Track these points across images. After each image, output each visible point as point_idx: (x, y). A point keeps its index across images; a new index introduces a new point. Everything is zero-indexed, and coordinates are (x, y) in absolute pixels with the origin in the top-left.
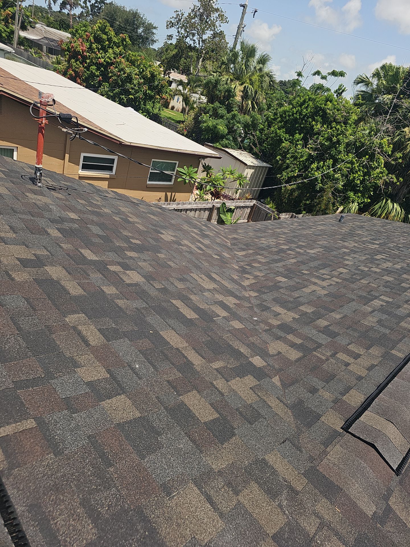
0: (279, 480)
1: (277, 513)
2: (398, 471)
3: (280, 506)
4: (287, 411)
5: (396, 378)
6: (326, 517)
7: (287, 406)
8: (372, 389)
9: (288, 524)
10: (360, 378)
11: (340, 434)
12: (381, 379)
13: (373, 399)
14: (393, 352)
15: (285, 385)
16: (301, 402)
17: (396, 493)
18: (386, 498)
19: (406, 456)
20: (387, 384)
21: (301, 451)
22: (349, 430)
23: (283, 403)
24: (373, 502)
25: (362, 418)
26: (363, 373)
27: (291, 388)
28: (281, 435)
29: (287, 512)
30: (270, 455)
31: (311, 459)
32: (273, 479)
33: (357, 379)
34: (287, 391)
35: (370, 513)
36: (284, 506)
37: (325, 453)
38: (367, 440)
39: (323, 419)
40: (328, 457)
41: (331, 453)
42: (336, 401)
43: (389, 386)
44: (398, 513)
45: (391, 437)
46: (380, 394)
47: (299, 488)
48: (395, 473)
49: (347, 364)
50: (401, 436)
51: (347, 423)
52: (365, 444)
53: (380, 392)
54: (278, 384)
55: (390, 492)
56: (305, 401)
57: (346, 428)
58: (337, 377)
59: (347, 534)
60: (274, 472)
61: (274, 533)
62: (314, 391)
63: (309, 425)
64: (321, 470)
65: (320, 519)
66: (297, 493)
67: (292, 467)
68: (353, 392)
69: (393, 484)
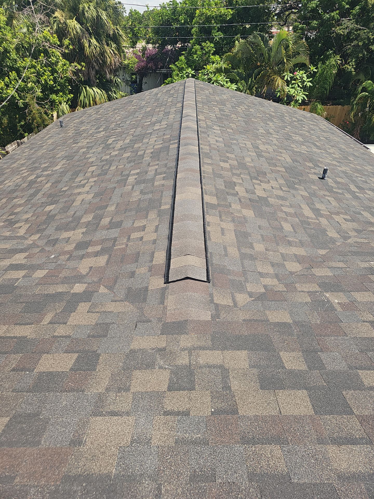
0: (149, 353)
1: (161, 373)
2: (208, 281)
3: (161, 368)
4: (125, 304)
5: (174, 224)
6: (189, 345)
7: (122, 301)
8: (166, 243)
9: (172, 372)
10: (154, 242)
11: (166, 288)
12: (167, 232)
13: (170, 249)
14: (163, 207)
15: (111, 288)
16: (129, 289)
17: (215, 293)
18: (212, 301)
19: (207, 267)
20: (172, 232)
21: (150, 321)
22: (170, 281)
23: (119, 301)
24: (207, 310)
25: (172, 267)
26: (154, 236)
27: (117, 286)
28: (131, 323)
29: (166, 366)
30: (133, 344)
31: (160, 320)
32: (145, 356)
33: (153, 244)
34: (115, 291)
35: (209, 318)
36: (162, 365)
37: (165, 308)
38: (183, 277)
39: (150, 288)
40: (168, 308)
41: (168, 304)
42: (150, 270)
43: (174, 232)
44: (223, 303)
45: (193, 263)
46: (172, 242)
47: (163, 345)
48: (208, 282)
49: (141, 238)
50: (198, 258)
51: (165, 277)
52: (183, 281)
53: (171, 240)
54: (106, 291)
55: (211, 295)
56: (131, 286)
57: (167, 282)
58: (141, 253)
59: (206, 342)
60: (143, 351)
61: (167, 386)
62: (133, 274)
63: (145, 300)
64: (169, 321)
65: (186, 349)
66: (164, 349)
67: (151, 337)
68: (156, 255)
69: (210, 290)
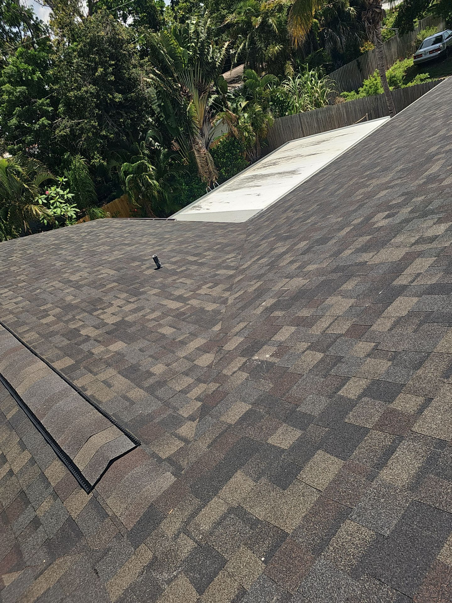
0: (142, 582)
1: (176, 586)
2: (137, 444)
3: (169, 582)
4: (57, 564)
5: (41, 422)
6: (178, 525)
7: (50, 564)
8: (49, 449)
9: (186, 572)
10: (33, 461)
11: (95, 497)
12: (39, 438)
13: (62, 451)
14: (9, 416)
15: (20, 566)
16: (48, 543)
17: (155, 449)
18: (160, 460)
19: (123, 432)
20: (46, 432)
21: (109, 549)
22: (92, 484)
23: (45, 570)
24: (163, 474)
25: (81, 468)
26: (26, 456)
27: (26, 556)
28: (87, 575)
29: (175, 573)
30: (111, 595)
31: (119, 536)
32: (140, 591)
33: (33, 465)
34: (28, 563)
35: (173, 479)
36: (169, 577)
37: (114, 518)
38: (105, 466)
39: (74, 515)
40: (118, 515)
41: (114, 510)
42: (55, 495)
43: (49, 430)
44: (173, 452)
45: (104, 441)
46: (57, 442)
47: (150, 555)
48: (138, 446)
49: (11, 473)
50: (105, 431)
51: (84, 486)
52: (108, 470)
53: (54, 441)
54: (15, 576)
55: (154, 455)
56: (47, 537)
57: (89, 488)
58: (25, 488)
59: (193, 505)
60: (132, 588)
61: (196, 591)
62: (36, 523)
63: (80, 535)
64: (132, 525)
65: (179, 533)
66: (155, 558)
67: (127, 563)
68: (48, 473)
69: (148, 451)
